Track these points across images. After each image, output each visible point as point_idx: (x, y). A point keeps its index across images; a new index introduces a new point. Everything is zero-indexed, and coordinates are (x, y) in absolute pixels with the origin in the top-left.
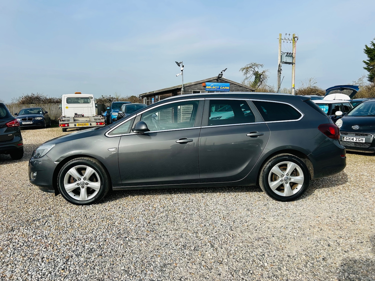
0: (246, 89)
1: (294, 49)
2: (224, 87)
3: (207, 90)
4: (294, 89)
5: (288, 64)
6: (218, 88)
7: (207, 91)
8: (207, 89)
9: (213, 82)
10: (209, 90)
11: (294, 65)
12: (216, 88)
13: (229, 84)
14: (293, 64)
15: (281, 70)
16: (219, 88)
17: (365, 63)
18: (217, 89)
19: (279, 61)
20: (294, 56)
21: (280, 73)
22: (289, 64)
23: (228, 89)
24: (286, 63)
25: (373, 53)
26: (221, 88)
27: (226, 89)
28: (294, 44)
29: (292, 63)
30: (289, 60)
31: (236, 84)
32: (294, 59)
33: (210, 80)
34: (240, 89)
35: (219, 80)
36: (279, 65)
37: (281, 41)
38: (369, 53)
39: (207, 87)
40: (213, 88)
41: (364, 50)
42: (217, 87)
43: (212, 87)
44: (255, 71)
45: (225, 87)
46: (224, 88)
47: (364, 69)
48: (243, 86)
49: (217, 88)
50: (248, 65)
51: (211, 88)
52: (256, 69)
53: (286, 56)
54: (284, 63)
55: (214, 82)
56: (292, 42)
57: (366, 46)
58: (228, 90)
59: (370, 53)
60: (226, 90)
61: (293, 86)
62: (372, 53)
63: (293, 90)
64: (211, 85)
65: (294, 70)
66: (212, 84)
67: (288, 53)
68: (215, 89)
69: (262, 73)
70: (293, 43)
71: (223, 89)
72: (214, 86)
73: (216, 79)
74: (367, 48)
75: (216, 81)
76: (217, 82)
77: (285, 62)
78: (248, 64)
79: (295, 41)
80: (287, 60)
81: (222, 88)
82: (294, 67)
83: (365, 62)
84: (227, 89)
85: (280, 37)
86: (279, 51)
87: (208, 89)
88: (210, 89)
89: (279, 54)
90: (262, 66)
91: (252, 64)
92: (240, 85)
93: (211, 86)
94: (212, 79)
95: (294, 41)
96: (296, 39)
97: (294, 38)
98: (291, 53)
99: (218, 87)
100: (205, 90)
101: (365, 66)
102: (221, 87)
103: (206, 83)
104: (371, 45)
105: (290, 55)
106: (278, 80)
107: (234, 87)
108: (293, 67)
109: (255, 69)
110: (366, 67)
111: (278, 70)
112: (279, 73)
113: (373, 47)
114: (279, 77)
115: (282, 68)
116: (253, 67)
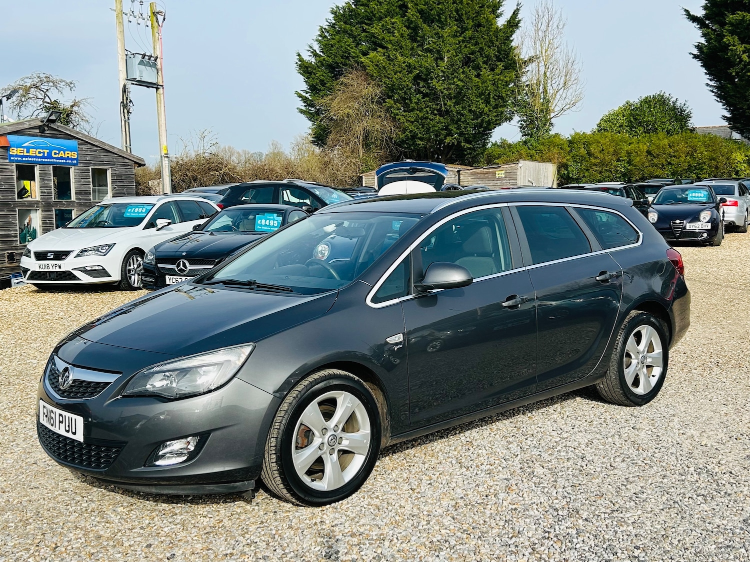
0: (121, 160)
1: (158, 46)
2: (62, 152)
3: (12, 158)
4: (166, 159)
5: (145, 87)
6: (46, 155)
7: (14, 164)
8: (13, 156)
9: (29, 135)
10: (20, 159)
11: (161, 90)
12: (40, 153)
13: (74, 143)
14: (157, 89)
15: (131, 101)
16: (50, 156)
17: (301, 99)
18: (43, 157)
19: (123, 75)
20: (159, 66)
21: (128, 112)
22: (148, 87)
23: (74, 159)
24: (141, 83)
25: (317, 75)
26: (55, 154)
27: (68, 158)
28: (156, 30)
29: (156, 86)
30: (148, 75)
31: (95, 144)
32: (160, 73)
33: (21, 127)
34: (106, 159)
35: (46, 128)
36: (122, 87)
37: (122, 18)
38: (308, 73)
39: (14, 151)
40: (31, 154)
41: (296, 65)
42: (42, 151)
43: (28, 152)
44: (47, 100)
45: (66, 152)
46: (62, 154)
47: (301, 112)
48: (114, 151)
49: (42, 155)
50: (26, 80)
51: (26, 154)
52: (54, 95)
53: (141, 63)
54: (135, 83)
55: (33, 135)
56: (149, 23)
57: (299, 55)
58: (75, 162)
59: (310, 73)
60: (70, 161)
61: (164, 152)
62: (315, 74)
63: (166, 162)
64: (26, 145)
65: (162, 105)
66: (28, 141)
67: (144, 56)
68: (36, 157)
69: (72, 106)
70: (153, 27)
71: (62, 158)
72: (33, 148)
73: (39, 127)
74: (300, 60)
75: (38, 131)
76: (41, 136)
77: (138, 81)
78: (27, 76)
79: (157, 21)
80: (144, 75)
81: (57, 156)
82: (162, 95)
83: (300, 96)
84: (72, 159)
85: (119, 7)
86: (119, 45)
87: (17, 156)
88: (22, 156)
89: (120, 57)
90: (70, 85)
91: (39, 77)
92: (106, 147)
93: (24, 147)
94: (26, 126)
95: (156, 24)
96: (160, 18)
97: (155, 14)
98: (151, 56)
99: (46, 151)
100: (8, 161)
101: (301, 105)
102: (54, 152)
103: (10, 137)
104: (309, 53)
105: (149, 61)
106: (124, 133)
107: (91, 151)
108: (160, 97)
109: (47, 93)
110: (304, 108)
111: (122, 102)
112: (126, 111)
113: (313, 60)
114: (127, 122)
115: (131, 96)
116: (44, 87)
